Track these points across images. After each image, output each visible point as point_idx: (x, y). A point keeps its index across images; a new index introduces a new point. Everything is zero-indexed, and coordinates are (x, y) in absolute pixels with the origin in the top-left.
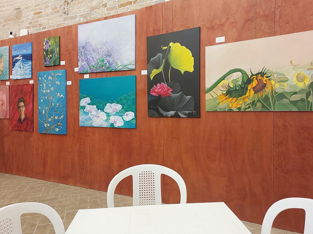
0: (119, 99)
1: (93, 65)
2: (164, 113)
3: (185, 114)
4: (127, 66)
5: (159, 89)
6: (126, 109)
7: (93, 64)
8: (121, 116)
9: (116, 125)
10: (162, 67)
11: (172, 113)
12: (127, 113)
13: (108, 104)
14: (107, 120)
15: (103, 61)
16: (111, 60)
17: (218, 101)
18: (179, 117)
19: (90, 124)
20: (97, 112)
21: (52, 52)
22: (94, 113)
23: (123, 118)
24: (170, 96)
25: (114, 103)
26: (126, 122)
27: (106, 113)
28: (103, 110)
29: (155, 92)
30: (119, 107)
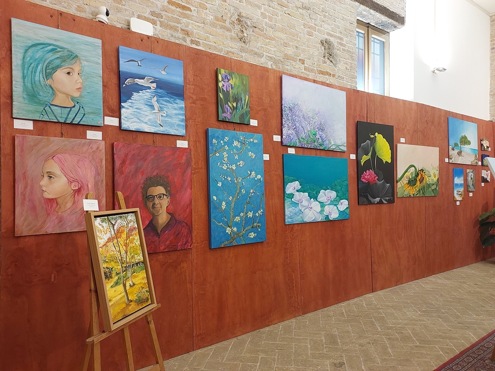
0: (333, 184)
1: (304, 137)
2: (372, 200)
3: (386, 200)
4: (340, 147)
5: (368, 175)
6: (340, 197)
7: (303, 135)
8: (336, 205)
9: (332, 217)
10: (370, 154)
11: (378, 199)
12: (342, 201)
13: (322, 191)
14: (322, 211)
15: (315, 135)
16: (324, 136)
17: (404, 189)
18: (383, 203)
19: (301, 220)
20: (309, 202)
21: (237, 99)
22: (305, 203)
23: (337, 208)
24: (376, 183)
25: (328, 189)
26: (341, 213)
27: (319, 202)
28: (316, 198)
29: (365, 179)
30: (333, 194)
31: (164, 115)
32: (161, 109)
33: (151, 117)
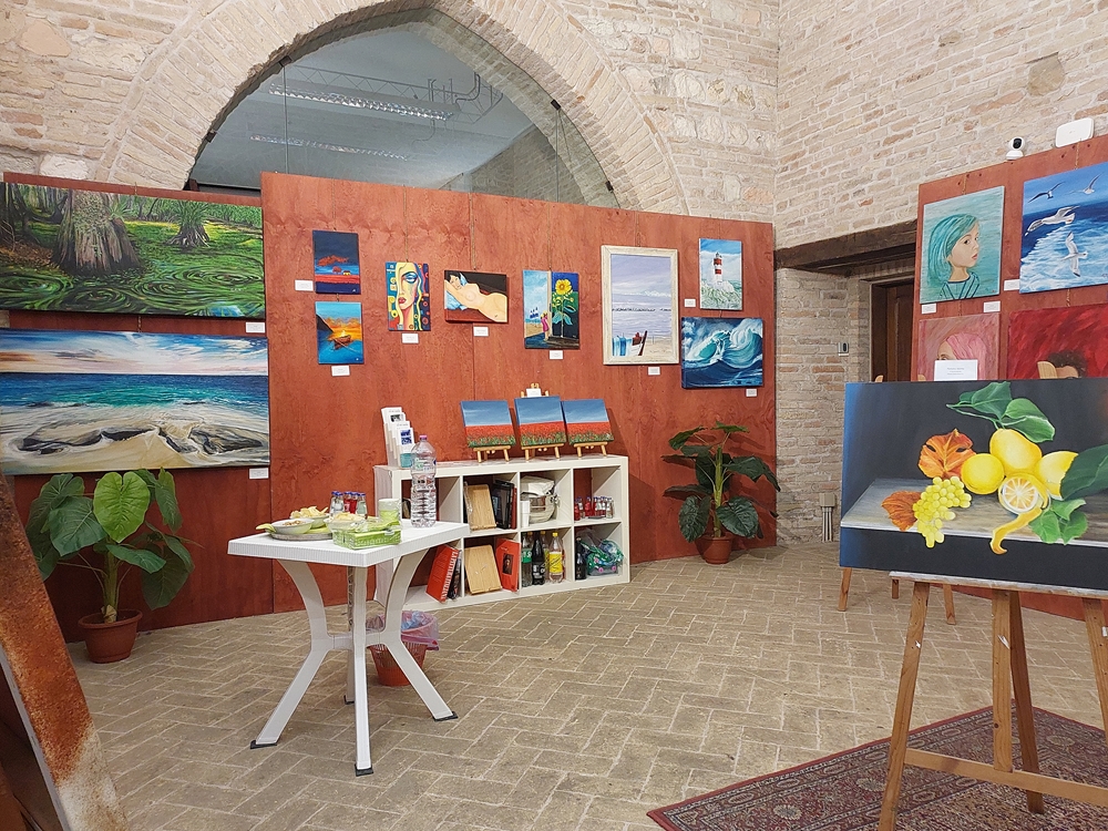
31: (1084, 257)
32: (1079, 250)
33: (1062, 266)
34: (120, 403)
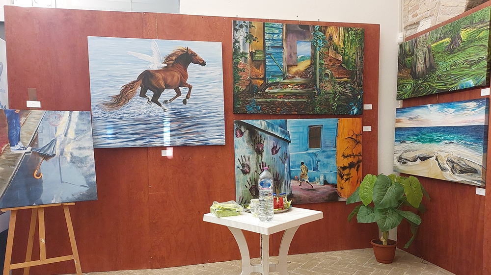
34: (424, 142)
